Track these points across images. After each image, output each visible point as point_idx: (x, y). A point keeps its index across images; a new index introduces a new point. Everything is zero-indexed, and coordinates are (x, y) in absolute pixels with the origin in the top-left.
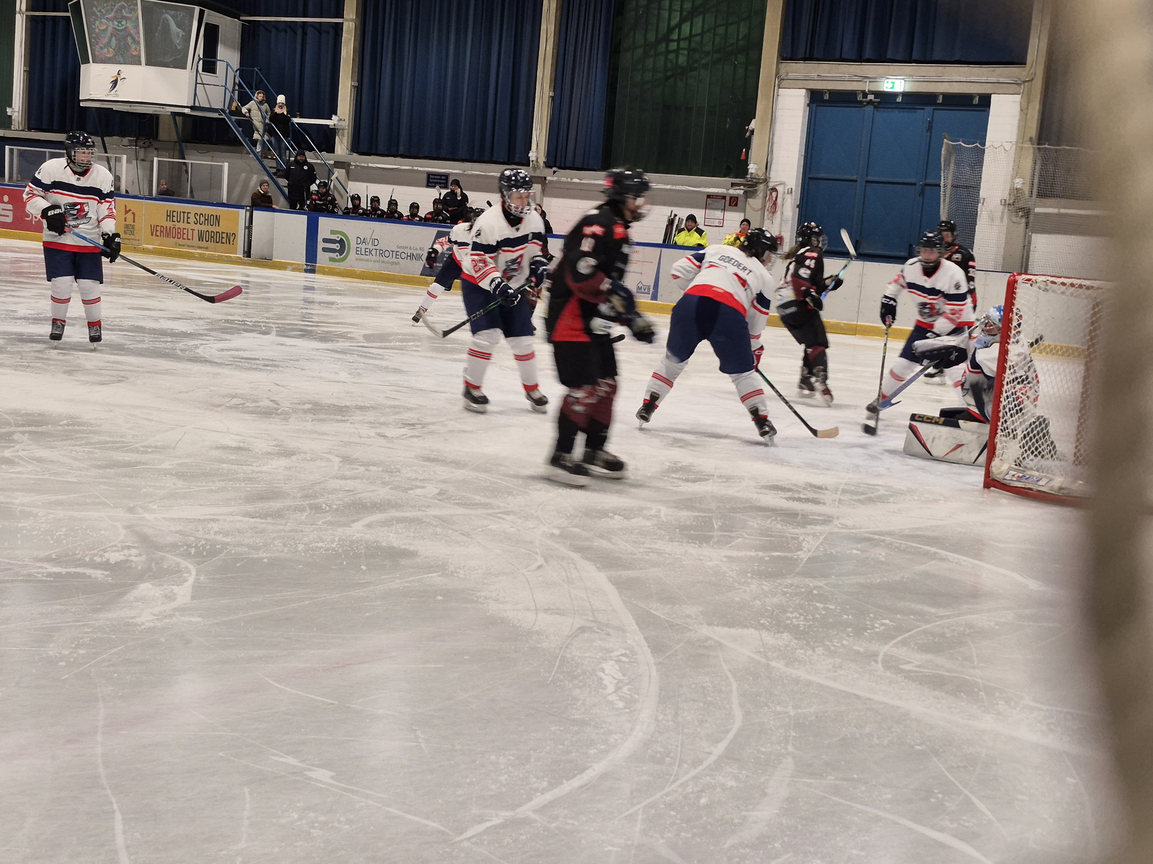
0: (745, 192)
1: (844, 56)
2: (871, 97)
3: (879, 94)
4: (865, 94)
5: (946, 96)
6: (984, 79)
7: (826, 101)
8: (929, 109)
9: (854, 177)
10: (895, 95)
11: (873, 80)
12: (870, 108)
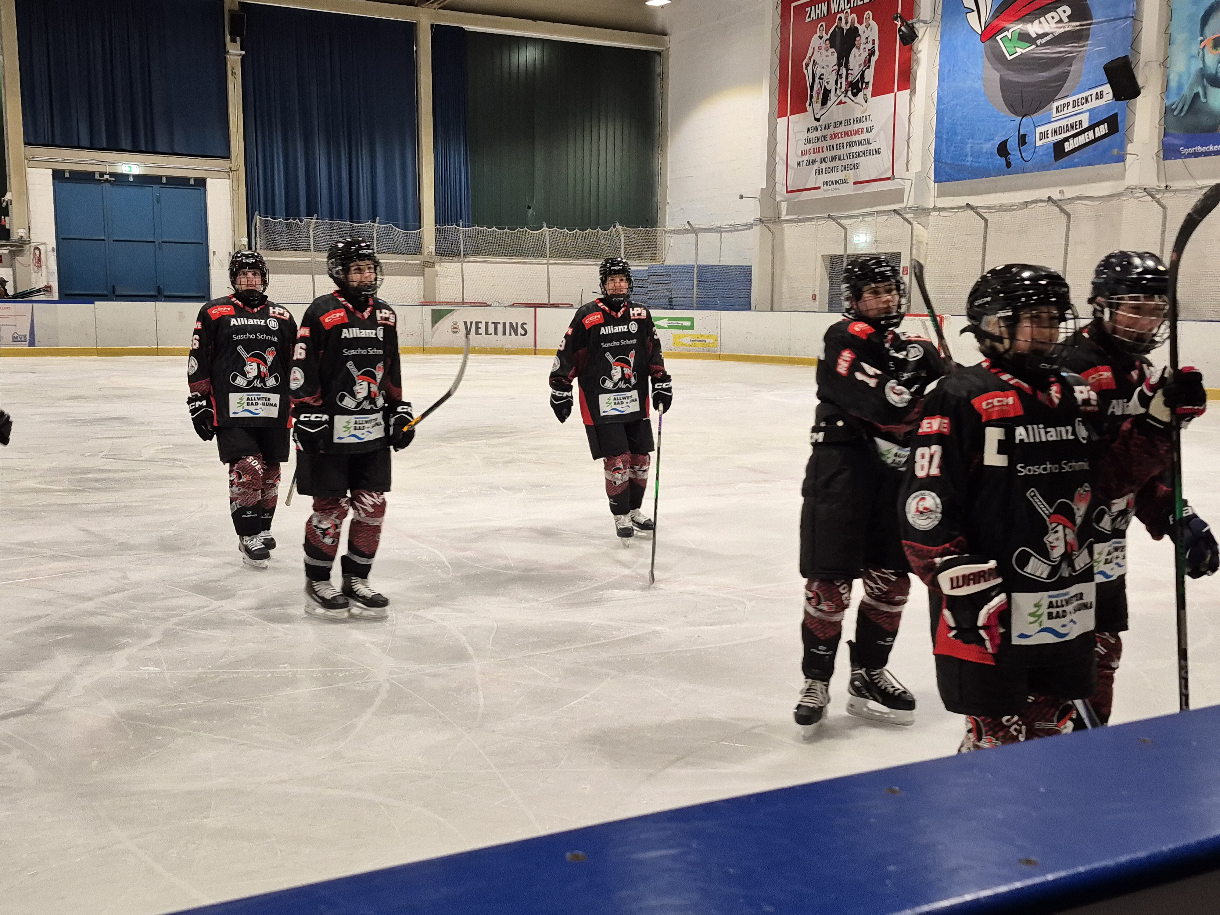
0: (10, 252)
1: (81, 145)
2: (106, 177)
3: (112, 175)
4: (102, 174)
5: (168, 178)
6: (200, 167)
7: (67, 178)
8: (156, 187)
9: (102, 238)
10: (128, 176)
11: (112, 164)
12: (108, 184)
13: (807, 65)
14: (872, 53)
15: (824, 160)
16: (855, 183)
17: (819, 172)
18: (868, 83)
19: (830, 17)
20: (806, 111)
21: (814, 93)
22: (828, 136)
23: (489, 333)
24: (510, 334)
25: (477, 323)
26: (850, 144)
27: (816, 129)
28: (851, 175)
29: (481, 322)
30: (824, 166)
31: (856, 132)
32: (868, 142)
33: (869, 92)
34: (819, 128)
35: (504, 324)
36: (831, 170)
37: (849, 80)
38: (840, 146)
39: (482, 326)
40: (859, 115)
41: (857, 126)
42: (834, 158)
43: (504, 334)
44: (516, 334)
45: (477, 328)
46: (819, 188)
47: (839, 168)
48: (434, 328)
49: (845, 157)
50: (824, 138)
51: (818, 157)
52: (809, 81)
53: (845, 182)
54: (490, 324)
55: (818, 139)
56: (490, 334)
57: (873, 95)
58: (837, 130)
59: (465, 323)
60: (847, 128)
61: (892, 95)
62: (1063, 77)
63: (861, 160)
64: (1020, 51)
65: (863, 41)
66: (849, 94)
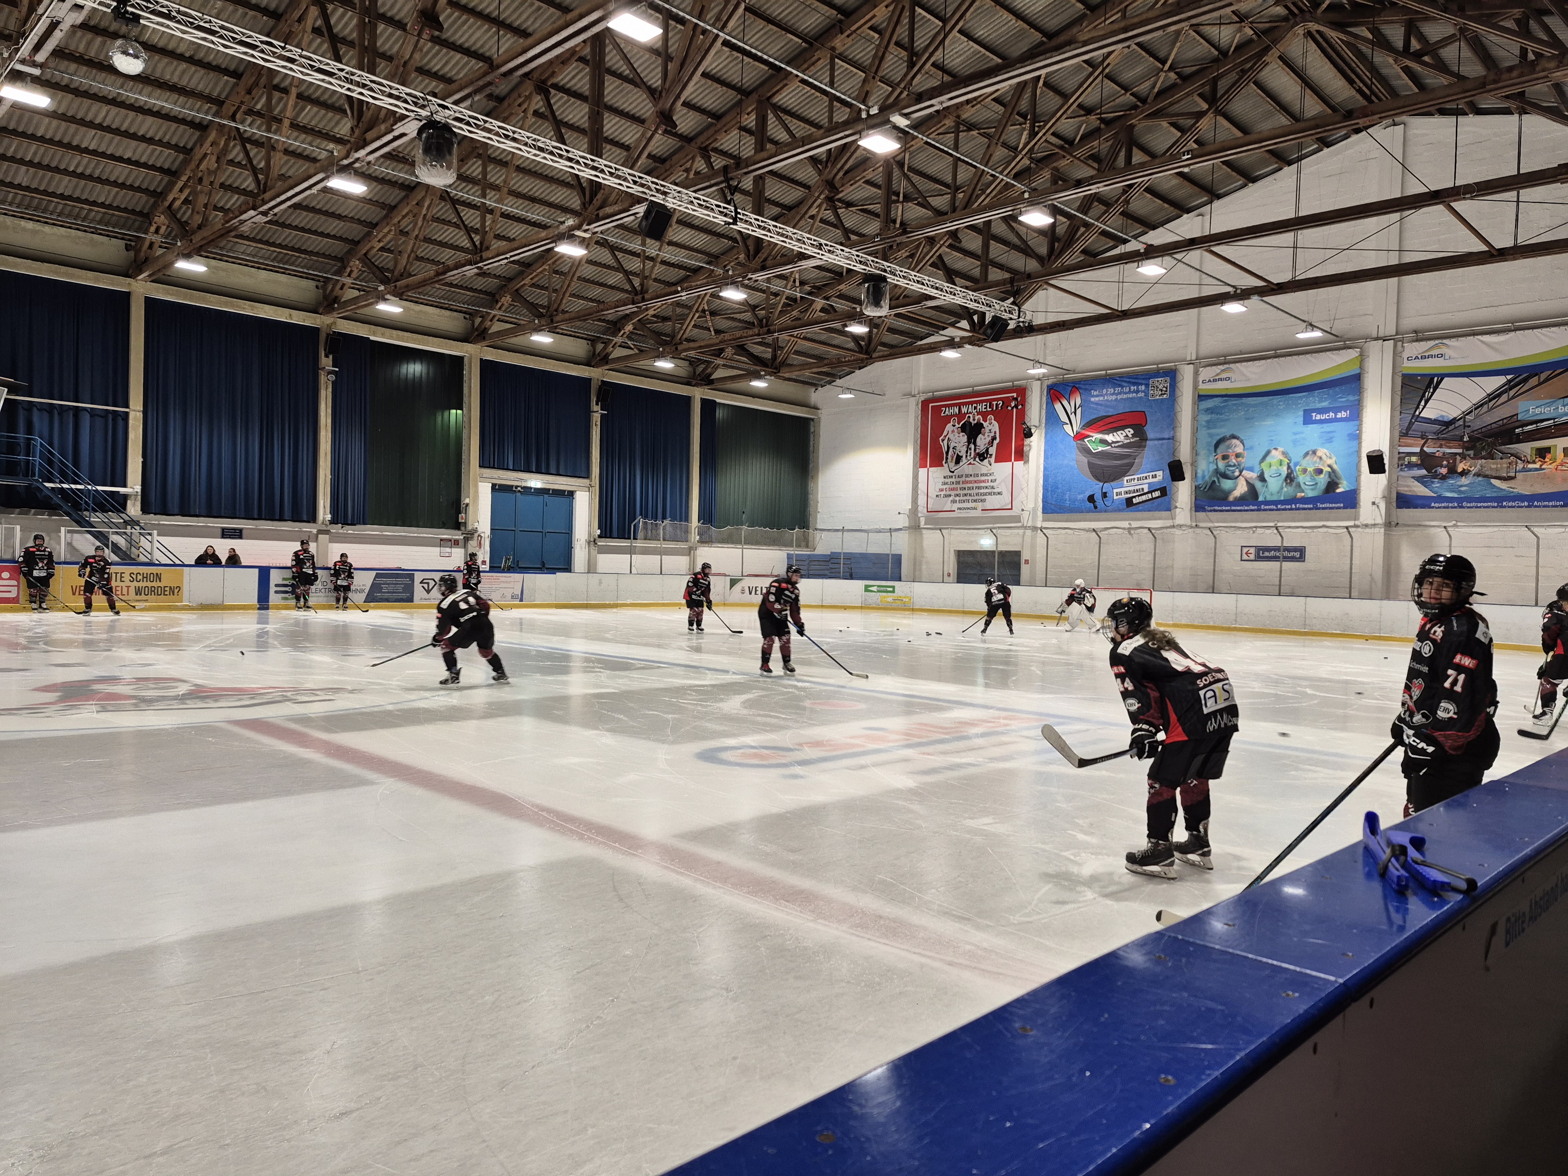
2: (519, 489)
4: (517, 487)
5: (554, 490)
8: (546, 496)
9: (513, 529)
10: (531, 488)
12: (519, 494)
13: (943, 440)
14: (994, 438)
15: (957, 495)
16: (983, 510)
17: (954, 502)
18: (991, 455)
19: (960, 416)
20: (942, 466)
21: (949, 456)
22: (961, 482)
25: (756, 587)
26: (979, 488)
28: (980, 505)
30: (957, 498)
31: (984, 481)
32: (993, 488)
33: (993, 459)
36: (964, 501)
37: (977, 451)
38: (971, 488)
40: (985, 472)
41: (983, 478)
42: (966, 495)
46: (952, 511)
47: (970, 500)
49: (975, 495)
50: (958, 482)
51: (953, 493)
52: (945, 449)
53: (975, 509)
55: (953, 483)
57: (996, 462)
58: (968, 479)
59: (749, 587)
60: (976, 479)
61: (1010, 463)
62: (1131, 465)
63: (987, 497)
64: (1101, 448)
65: (987, 430)
66: (977, 459)
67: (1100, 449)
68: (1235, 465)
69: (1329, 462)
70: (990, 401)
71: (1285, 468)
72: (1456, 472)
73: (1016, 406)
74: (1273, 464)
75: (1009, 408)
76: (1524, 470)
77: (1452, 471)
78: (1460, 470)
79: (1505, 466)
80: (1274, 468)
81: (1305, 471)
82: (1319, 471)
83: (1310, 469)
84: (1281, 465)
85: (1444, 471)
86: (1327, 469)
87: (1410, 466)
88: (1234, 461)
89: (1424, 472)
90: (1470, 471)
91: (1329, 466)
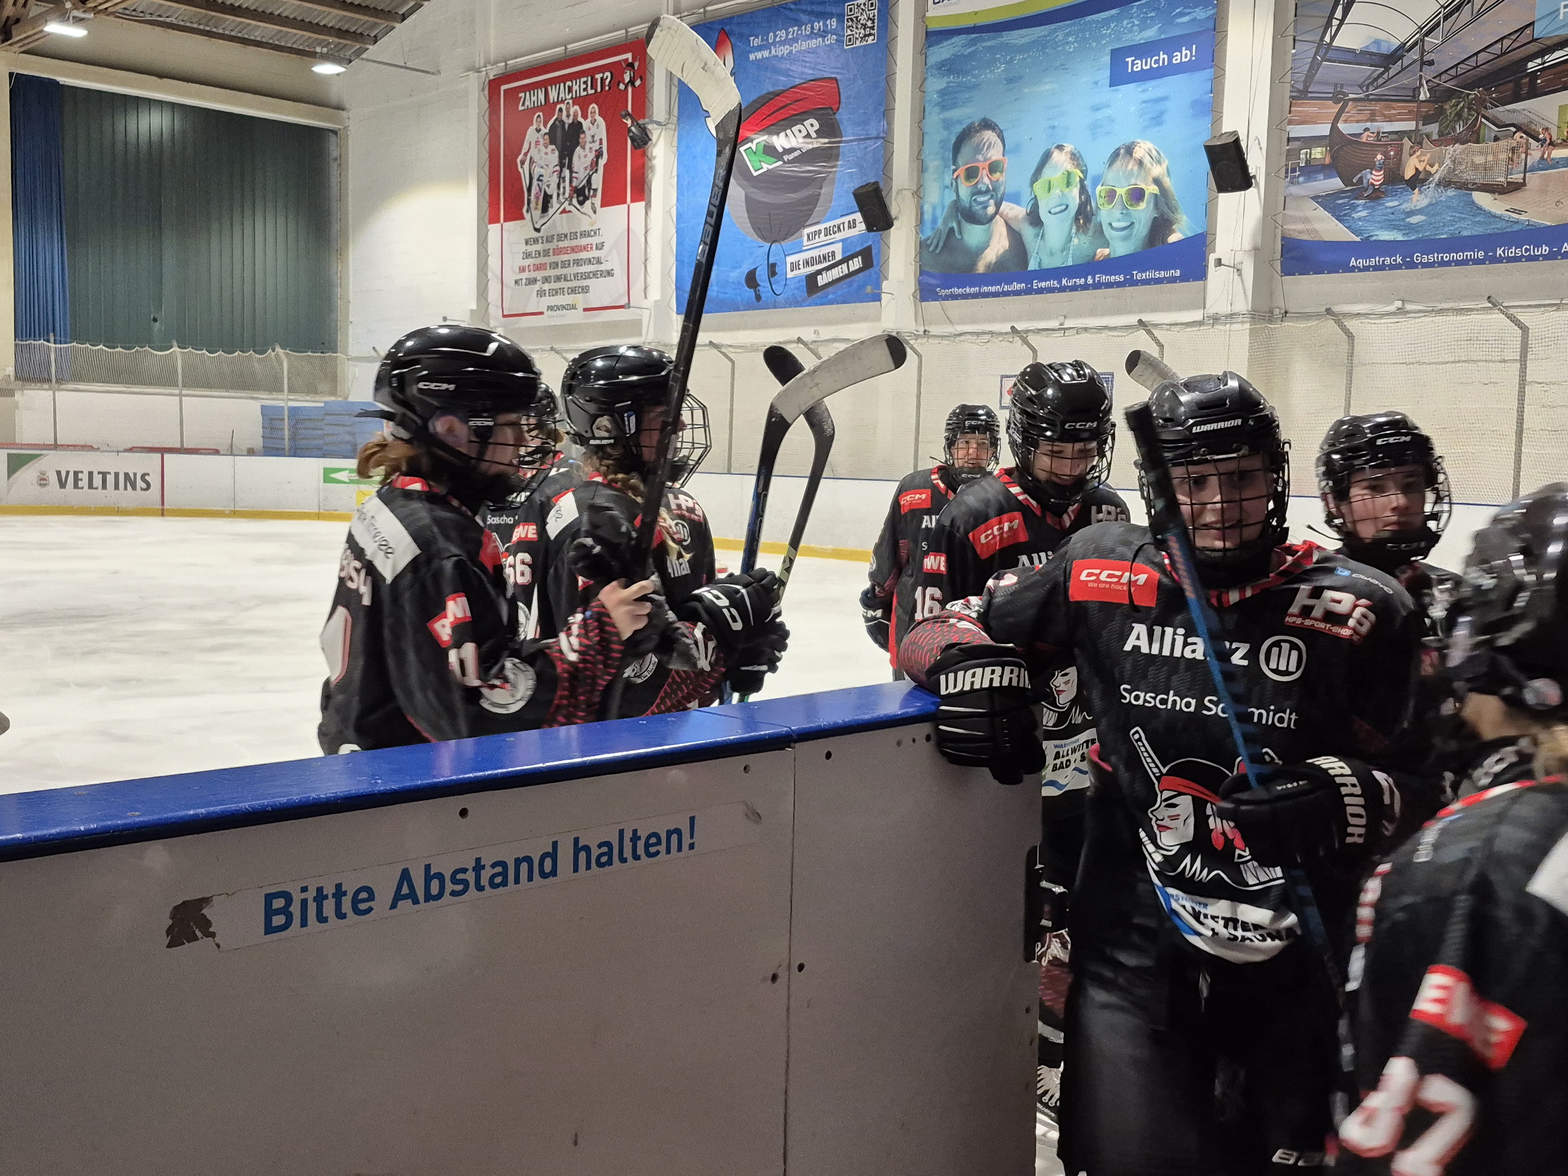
13: (523, 163)
14: (599, 155)
15: (546, 280)
16: (585, 310)
17: (541, 293)
18: (595, 190)
19: (548, 108)
20: (522, 217)
21: (532, 198)
22: (551, 251)
23: (94, 486)
24: (126, 488)
25: (76, 473)
26: (578, 262)
27: (536, 241)
28: (579, 300)
29: (82, 472)
30: (546, 287)
31: (585, 248)
32: (599, 261)
33: (598, 201)
34: (540, 241)
35: (117, 475)
36: (555, 292)
37: (574, 184)
38: (565, 264)
39: (84, 477)
40: (586, 227)
41: (584, 241)
42: (558, 279)
43: (117, 487)
44: (134, 488)
45: (76, 480)
46: (541, 313)
47: (566, 290)
48: (11, 479)
49: (573, 278)
50: (546, 253)
51: (539, 275)
52: (525, 182)
53: (574, 307)
54: (95, 474)
55: (539, 254)
56: (97, 488)
57: (603, 205)
58: (562, 244)
59: (59, 473)
60: (574, 243)
61: (625, 206)
62: (813, 201)
63: (591, 282)
64: (768, 165)
65: (589, 139)
66: (575, 201)
67: (766, 167)
68: (987, 191)
69: (1157, 171)
70: (591, 72)
71: (1075, 191)
72: (1402, 179)
73: (632, 82)
74: (1054, 183)
75: (622, 87)
76: (1545, 164)
77: (1394, 177)
78: (1409, 173)
79: (1503, 156)
80: (1056, 191)
81: (1111, 195)
82: (1137, 195)
83: (1121, 191)
84: (1068, 184)
85: (1376, 177)
86: (1151, 189)
87: (1311, 170)
88: (986, 180)
89: (1336, 183)
90: (1429, 174)
91: (1157, 181)
